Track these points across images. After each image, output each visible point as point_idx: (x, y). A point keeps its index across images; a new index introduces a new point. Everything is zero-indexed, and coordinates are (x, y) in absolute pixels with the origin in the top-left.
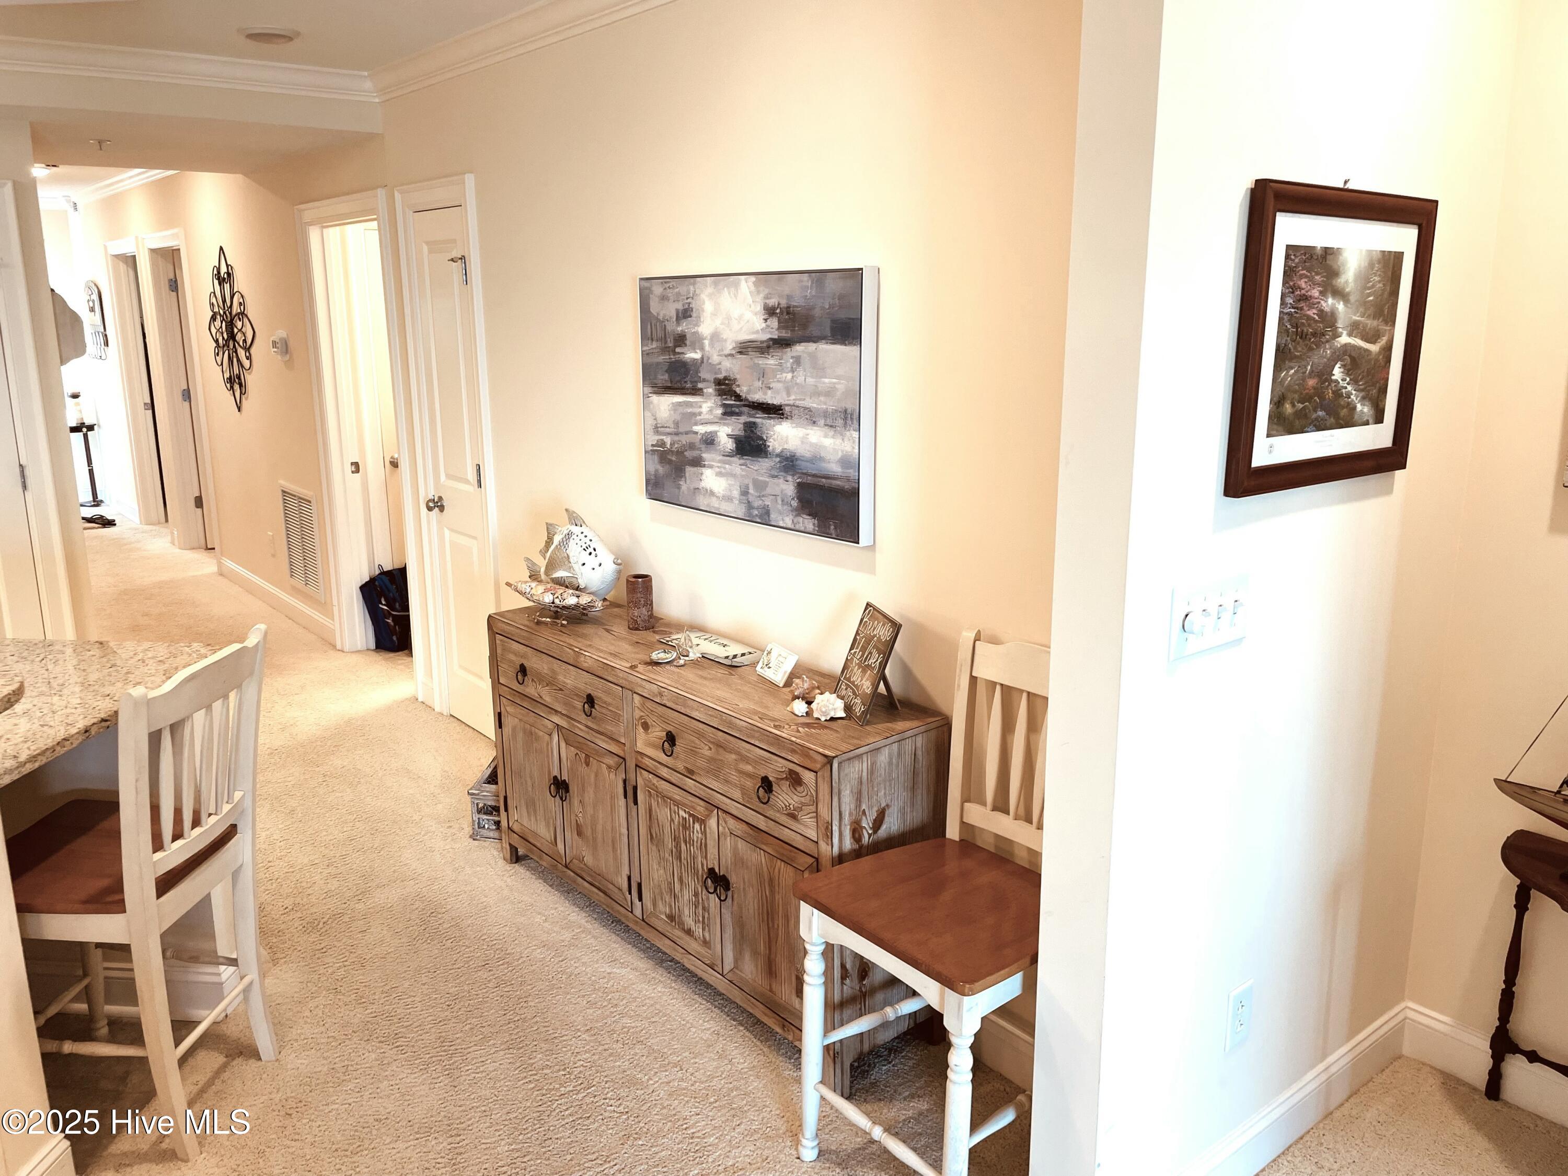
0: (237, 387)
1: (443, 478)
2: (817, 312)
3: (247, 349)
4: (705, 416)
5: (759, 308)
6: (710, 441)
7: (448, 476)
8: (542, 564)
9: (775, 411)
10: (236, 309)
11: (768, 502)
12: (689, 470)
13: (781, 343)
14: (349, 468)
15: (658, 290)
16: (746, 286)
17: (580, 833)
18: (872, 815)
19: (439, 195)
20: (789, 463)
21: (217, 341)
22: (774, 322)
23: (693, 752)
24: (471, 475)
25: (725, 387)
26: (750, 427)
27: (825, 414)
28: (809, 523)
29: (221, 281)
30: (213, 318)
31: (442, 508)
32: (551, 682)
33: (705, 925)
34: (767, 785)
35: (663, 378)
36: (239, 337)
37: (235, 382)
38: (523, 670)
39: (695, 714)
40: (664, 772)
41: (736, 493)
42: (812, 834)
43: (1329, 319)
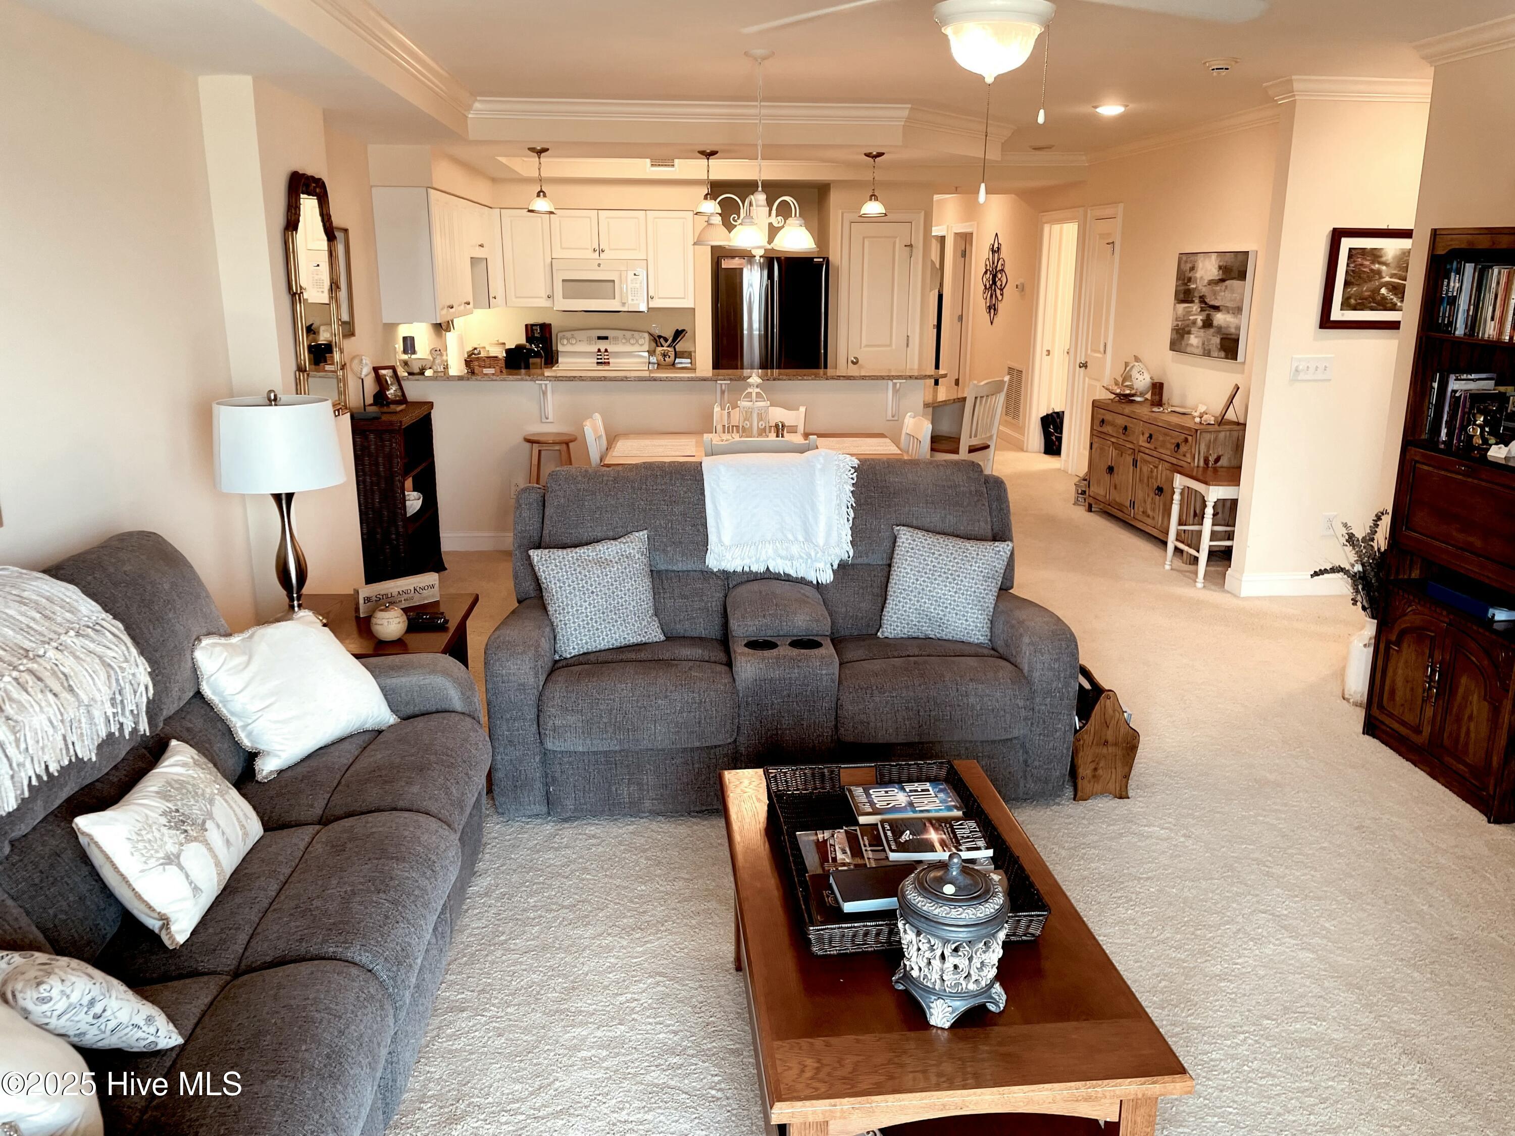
0: (992, 311)
1: (1089, 351)
2: (1234, 268)
3: (1001, 290)
4: (1194, 312)
5: (1217, 266)
6: (1194, 322)
7: (1092, 350)
8: (1120, 380)
9: (1217, 308)
10: (999, 268)
11: (1210, 347)
12: (1186, 336)
13: (1222, 280)
14: (1045, 353)
15: (1184, 258)
16: (1214, 256)
17: (1115, 488)
18: (1215, 456)
19: (1108, 211)
20: (1219, 329)
21: (985, 286)
22: (1221, 272)
23: (1157, 440)
24: (1102, 349)
25: (1202, 300)
26: (1208, 316)
27: (1233, 309)
28: (1223, 354)
29: (993, 251)
30: (986, 273)
31: (1086, 367)
32: (1112, 424)
33: (1154, 510)
34: (1178, 445)
35: (1181, 296)
36: (998, 283)
37: (992, 308)
38: (1103, 421)
39: (1160, 424)
40: (1147, 451)
41: (1200, 345)
42: (1189, 460)
43: (1379, 273)
